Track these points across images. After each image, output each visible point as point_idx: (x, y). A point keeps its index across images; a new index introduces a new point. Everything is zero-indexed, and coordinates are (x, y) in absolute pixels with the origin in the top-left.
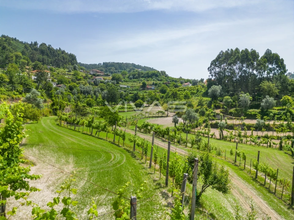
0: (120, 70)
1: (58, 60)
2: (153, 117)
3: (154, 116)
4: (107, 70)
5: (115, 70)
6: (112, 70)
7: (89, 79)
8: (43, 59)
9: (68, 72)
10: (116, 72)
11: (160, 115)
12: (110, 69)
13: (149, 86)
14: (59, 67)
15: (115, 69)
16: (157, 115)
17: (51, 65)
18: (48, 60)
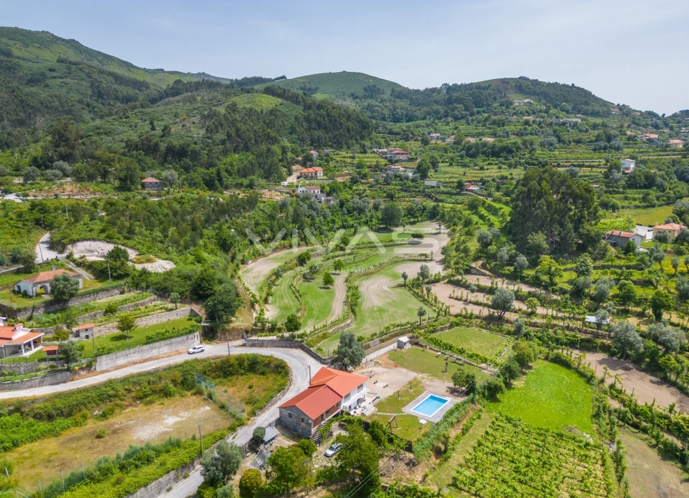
0: (475, 110)
1: (340, 135)
2: (414, 260)
3: (415, 258)
4: (449, 111)
5: (463, 112)
6: (456, 112)
7: (381, 170)
8: (319, 137)
9: (350, 157)
10: (467, 115)
11: (423, 258)
12: (455, 108)
13: (472, 185)
14: (340, 148)
15: (463, 108)
16: (419, 258)
17: (330, 144)
18: (325, 138)
